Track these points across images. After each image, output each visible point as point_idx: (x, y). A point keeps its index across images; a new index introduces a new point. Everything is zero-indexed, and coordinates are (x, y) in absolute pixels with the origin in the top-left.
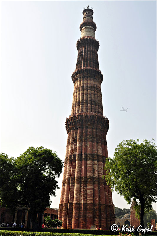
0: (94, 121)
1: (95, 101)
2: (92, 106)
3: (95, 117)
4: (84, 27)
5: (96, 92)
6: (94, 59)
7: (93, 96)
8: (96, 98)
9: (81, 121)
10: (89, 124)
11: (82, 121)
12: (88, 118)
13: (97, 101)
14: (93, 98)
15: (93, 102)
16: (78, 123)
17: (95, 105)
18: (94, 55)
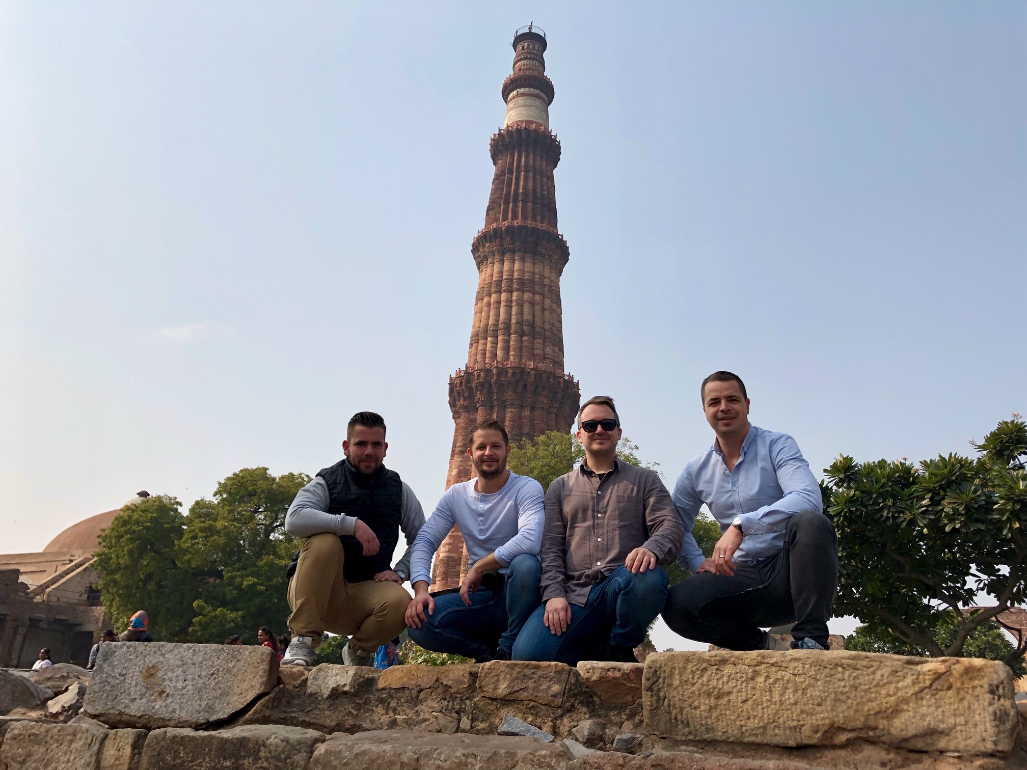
0: (525, 386)
1: (532, 325)
2: (525, 338)
3: (529, 374)
4: (515, 92)
5: (537, 297)
6: (539, 195)
7: (526, 308)
8: (538, 313)
9: (486, 386)
10: (509, 394)
11: (490, 385)
12: (506, 376)
13: (538, 323)
14: (527, 316)
15: (526, 328)
16: (479, 393)
17: (533, 335)
18: (538, 182)
